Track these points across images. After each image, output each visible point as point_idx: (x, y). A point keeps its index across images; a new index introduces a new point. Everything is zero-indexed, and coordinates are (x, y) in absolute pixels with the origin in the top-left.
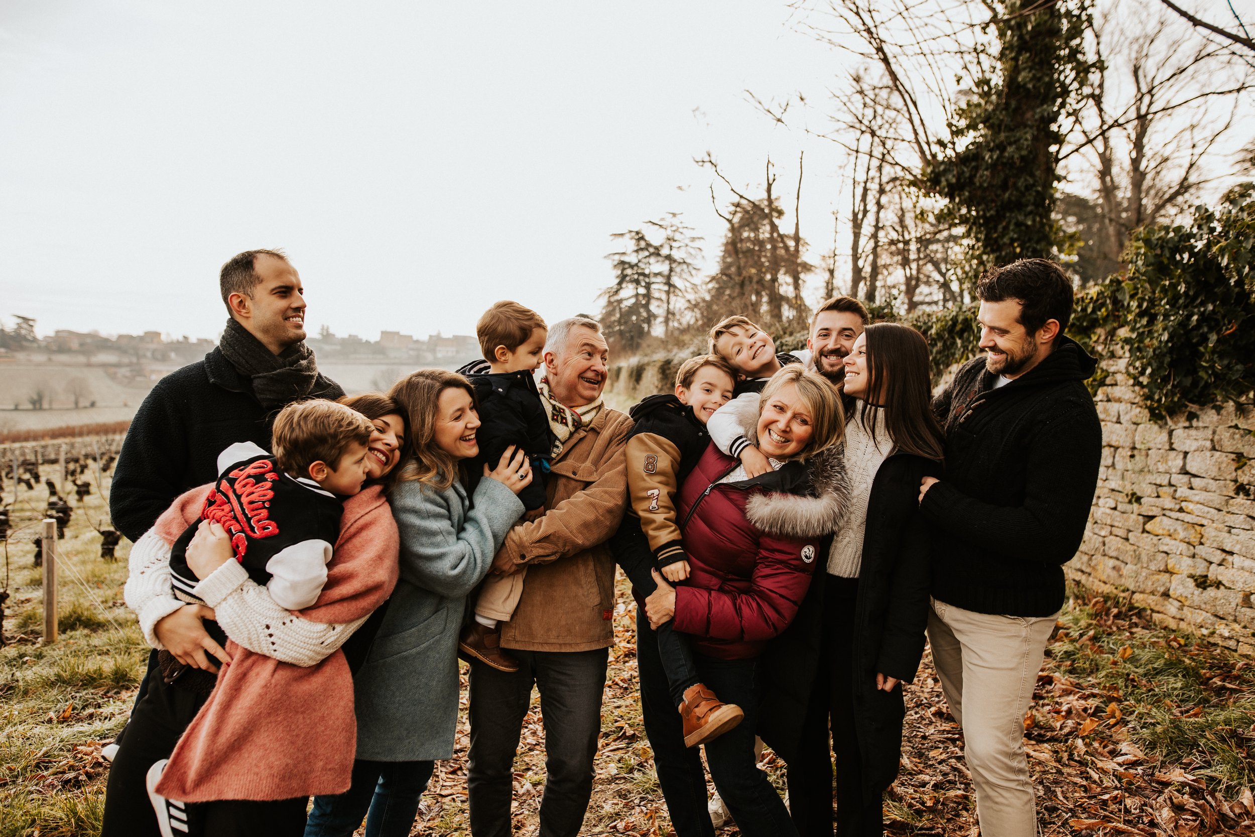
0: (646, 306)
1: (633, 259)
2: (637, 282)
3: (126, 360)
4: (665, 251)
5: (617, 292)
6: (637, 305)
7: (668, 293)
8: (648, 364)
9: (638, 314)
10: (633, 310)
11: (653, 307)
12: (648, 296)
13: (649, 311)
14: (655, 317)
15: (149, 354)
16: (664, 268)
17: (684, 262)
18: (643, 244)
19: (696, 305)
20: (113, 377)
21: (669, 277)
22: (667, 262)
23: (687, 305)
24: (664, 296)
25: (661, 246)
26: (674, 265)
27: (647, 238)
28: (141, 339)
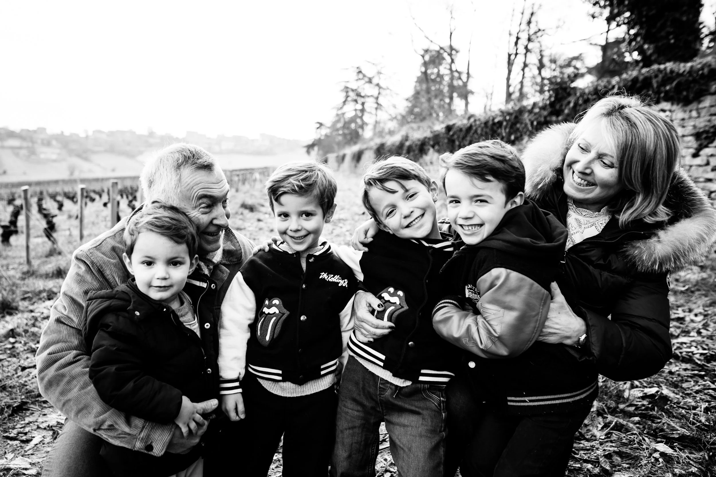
0: (361, 118)
1: (353, 85)
2: (356, 101)
3: (25, 144)
4: (375, 81)
5: (341, 108)
6: (356, 116)
7: (376, 109)
8: (366, 149)
9: (356, 123)
10: (353, 120)
11: (366, 118)
12: (363, 111)
13: (362, 120)
14: (367, 124)
15: (39, 141)
16: (375, 92)
17: (388, 89)
18: (361, 76)
19: (395, 118)
20: (17, 155)
21: (377, 98)
22: (377, 88)
23: (389, 117)
24: (374, 111)
25: (373, 77)
26: (381, 90)
27: (363, 72)
28: (35, 132)
